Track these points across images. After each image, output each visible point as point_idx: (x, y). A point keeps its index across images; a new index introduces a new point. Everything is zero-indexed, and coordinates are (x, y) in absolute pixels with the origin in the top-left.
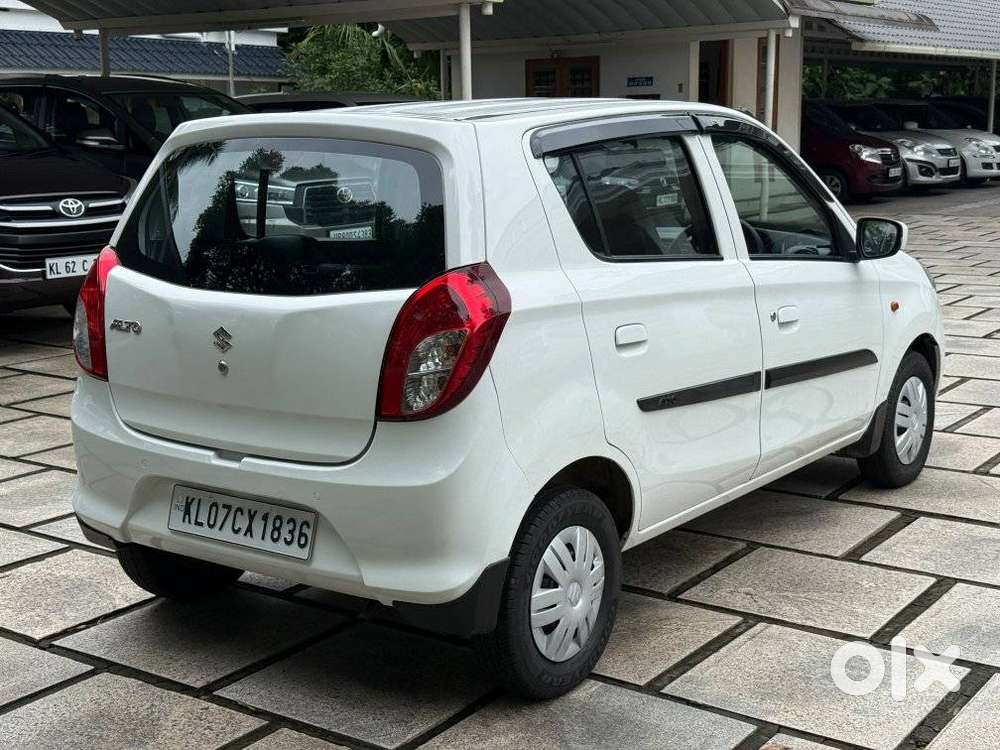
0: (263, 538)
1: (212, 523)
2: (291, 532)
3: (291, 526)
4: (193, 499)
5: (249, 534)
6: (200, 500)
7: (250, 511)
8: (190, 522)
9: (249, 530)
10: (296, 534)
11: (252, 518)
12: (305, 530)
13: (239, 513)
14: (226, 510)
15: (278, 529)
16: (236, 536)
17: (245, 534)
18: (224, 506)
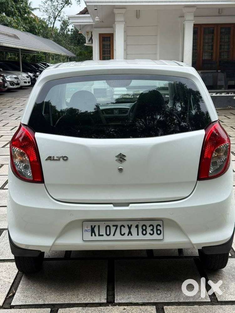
0: (138, 235)
1: (108, 233)
2: (152, 230)
3: (151, 228)
4: (95, 226)
5: (130, 235)
6: (99, 226)
7: (128, 225)
8: (95, 235)
9: (130, 233)
10: (155, 230)
11: (130, 228)
12: (159, 228)
13: (122, 227)
14: (115, 227)
15: (145, 230)
16: (123, 237)
17: (128, 235)
18: (114, 226)
